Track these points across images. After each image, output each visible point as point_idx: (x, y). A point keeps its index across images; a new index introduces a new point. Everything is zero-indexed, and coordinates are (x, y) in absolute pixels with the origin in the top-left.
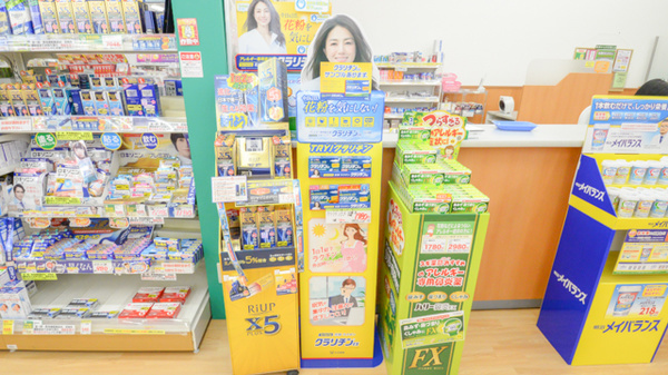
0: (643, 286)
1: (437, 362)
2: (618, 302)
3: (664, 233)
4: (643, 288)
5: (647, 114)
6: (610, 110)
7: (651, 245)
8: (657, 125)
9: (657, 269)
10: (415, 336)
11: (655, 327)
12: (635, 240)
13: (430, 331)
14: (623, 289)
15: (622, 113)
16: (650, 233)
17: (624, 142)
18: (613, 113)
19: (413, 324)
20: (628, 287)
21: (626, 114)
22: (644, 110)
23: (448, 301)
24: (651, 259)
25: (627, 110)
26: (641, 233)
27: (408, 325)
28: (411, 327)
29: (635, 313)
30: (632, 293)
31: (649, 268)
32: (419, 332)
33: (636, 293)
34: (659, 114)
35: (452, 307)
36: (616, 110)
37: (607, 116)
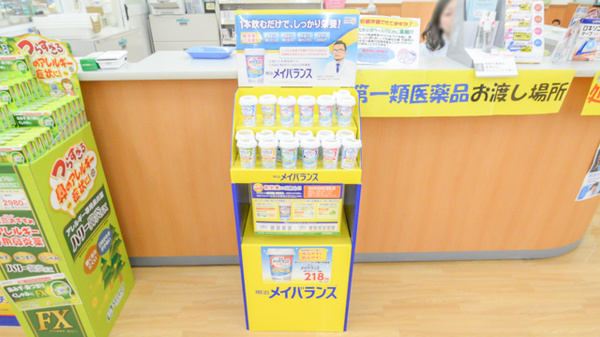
0: (296, 250)
1: (67, 325)
2: (272, 267)
3: (300, 188)
4: (297, 252)
5: (311, 34)
6: (261, 30)
7: (287, 202)
8: (327, 48)
9: (307, 229)
10: (26, 298)
11: (332, 294)
12: (265, 195)
13: (38, 294)
14: (271, 252)
15: (277, 34)
16: (281, 188)
17: (289, 71)
18: (266, 34)
19: (17, 286)
20: (279, 250)
21: (283, 34)
22: (307, 29)
23: (38, 262)
24: (294, 218)
25: (282, 29)
26: (269, 188)
27: (12, 287)
28: (16, 289)
29: (298, 278)
30: (286, 257)
31: (296, 229)
32: (27, 294)
33: (291, 257)
34: (328, 34)
35: (48, 269)
36: (268, 30)
37: (259, 37)
